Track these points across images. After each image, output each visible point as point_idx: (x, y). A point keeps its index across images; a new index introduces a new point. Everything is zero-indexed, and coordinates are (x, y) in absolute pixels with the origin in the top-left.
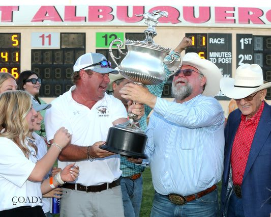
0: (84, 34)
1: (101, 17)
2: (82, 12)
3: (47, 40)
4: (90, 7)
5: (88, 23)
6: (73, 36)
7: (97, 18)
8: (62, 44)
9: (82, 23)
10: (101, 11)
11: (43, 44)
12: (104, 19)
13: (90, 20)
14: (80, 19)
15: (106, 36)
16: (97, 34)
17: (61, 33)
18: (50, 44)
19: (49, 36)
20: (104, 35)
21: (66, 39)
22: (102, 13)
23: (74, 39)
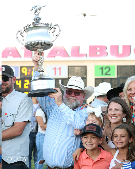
0: (86, 67)
1: (98, 53)
2: (85, 50)
3: (58, 71)
4: (90, 47)
5: (88, 58)
6: (77, 68)
7: (95, 55)
8: (70, 73)
9: (84, 58)
10: (98, 49)
11: (55, 74)
12: (100, 55)
13: (90, 56)
14: (82, 55)
15: (102, 68)
16: (96, 67)
17: (69, 66)
18: (60, 74)
19: (60, 69)
20: (101, 67)
21: (72, 70)
22: (98, 51)
23: (78, 70)
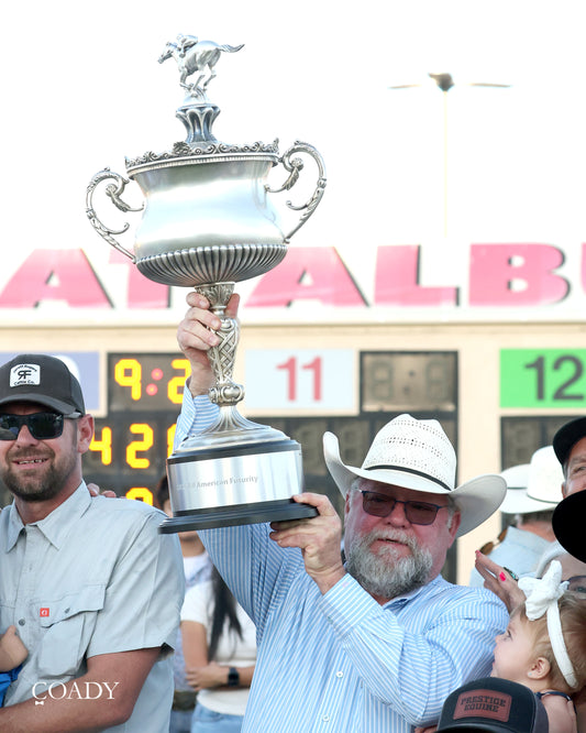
0: (454, 355)
1: (519, 285)
2: (446, 267)
3: (305, 379)
4: (476, 250)
5: (467, 311)
6: (406, 364)
7: (504, 294)
8: (367, 393)
9: (445, 312)
10: (518, 261)
11: (292, 395)
12: (530, 297)
13: (478, 298)
14: (434, 296)
15: (538, 365)
16: (506, 355)
17: (363, 354)
18: (317, 395)
19: (316, 366)
20: (532, 359)
21: (382, 374)
22: (521, 273)
23: (412, 374)
